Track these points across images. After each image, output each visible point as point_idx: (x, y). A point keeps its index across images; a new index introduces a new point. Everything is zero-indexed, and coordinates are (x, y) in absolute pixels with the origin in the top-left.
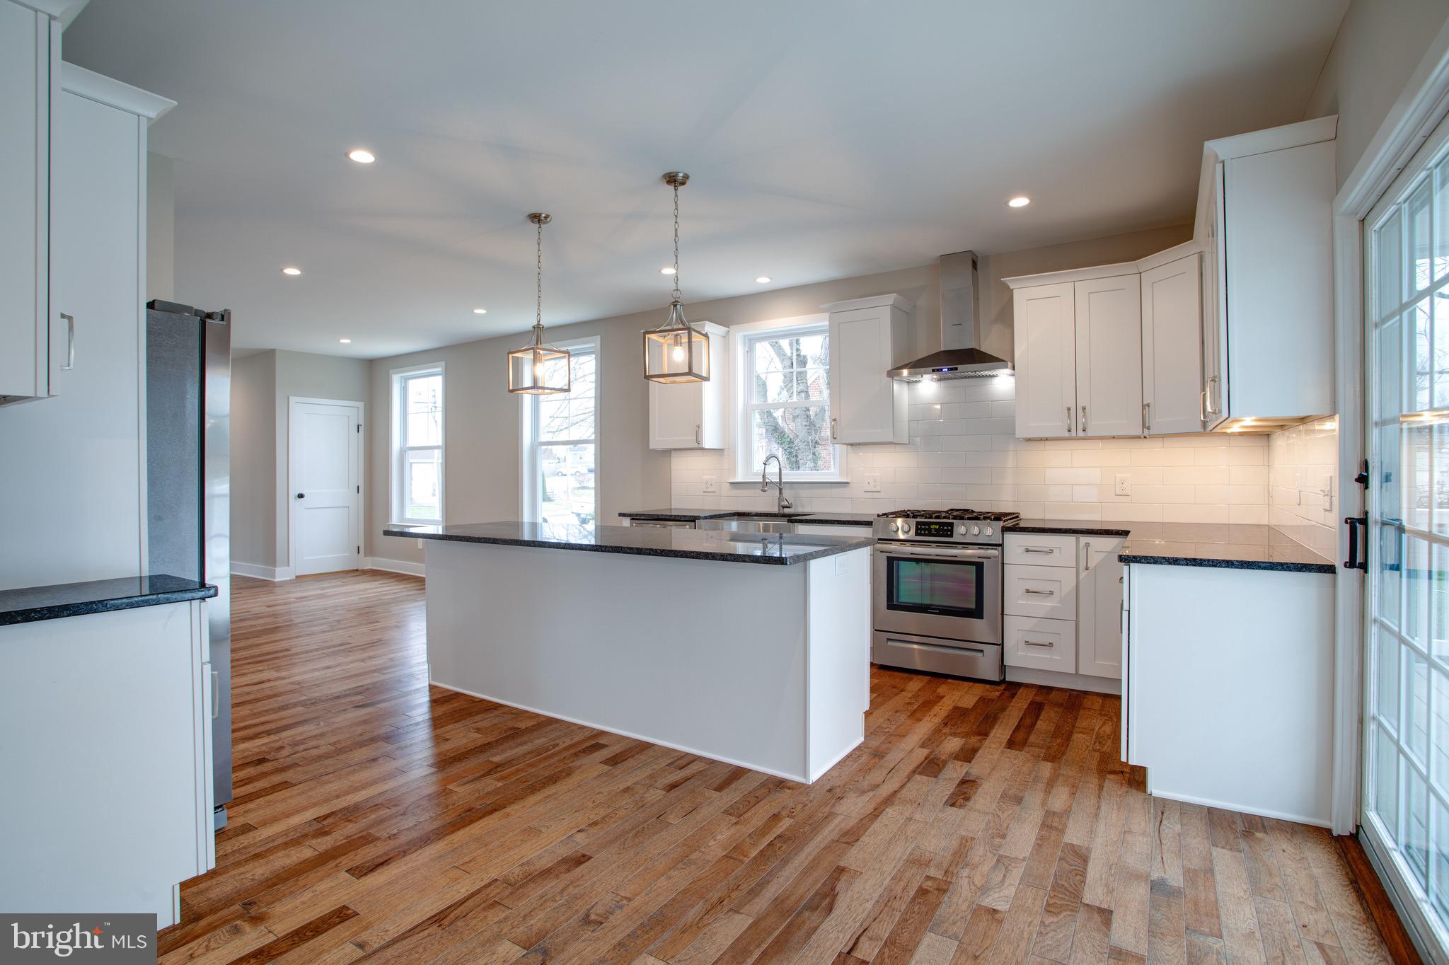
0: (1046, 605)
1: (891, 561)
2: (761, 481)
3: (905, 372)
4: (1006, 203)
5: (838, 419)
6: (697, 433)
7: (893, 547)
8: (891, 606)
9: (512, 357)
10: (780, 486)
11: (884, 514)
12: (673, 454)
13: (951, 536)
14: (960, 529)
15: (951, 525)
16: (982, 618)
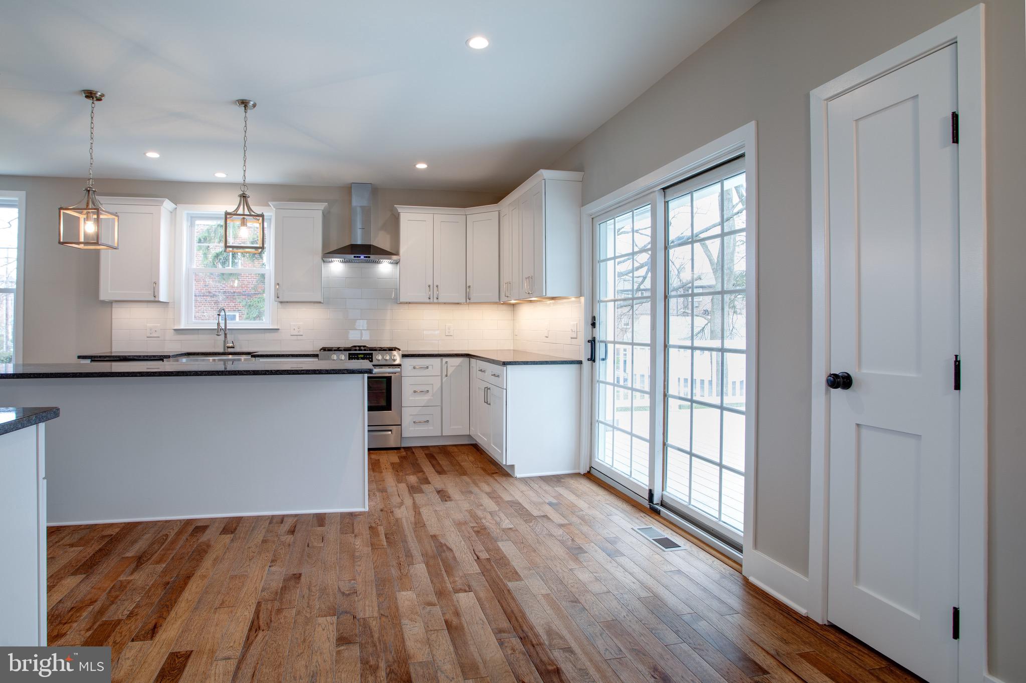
0: (425, 398)
2: (217, 328)
4: (415, 165)
5: (281, 285)
6: (153, 286)
9: (63, 212)
10: (226, 331)
12: (114, 305)
13: (371, 361)
14: (379, 357)
15: (372, 354)
16: (391, 410)
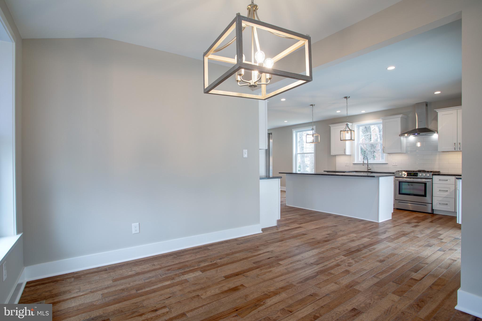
0: (446, 194)
1: (400, 182)
3: (406, 135)
4: (434, 93)
5: (385, 147)
6: (344, 150)
7: (400, 179)
8: (400, 193)
10: (368, 164)
11: (398, 171)
12: (336, 156)
13: (417, 176)
14: (420, 175)
15: (417, 173)
16: (426, 197)
